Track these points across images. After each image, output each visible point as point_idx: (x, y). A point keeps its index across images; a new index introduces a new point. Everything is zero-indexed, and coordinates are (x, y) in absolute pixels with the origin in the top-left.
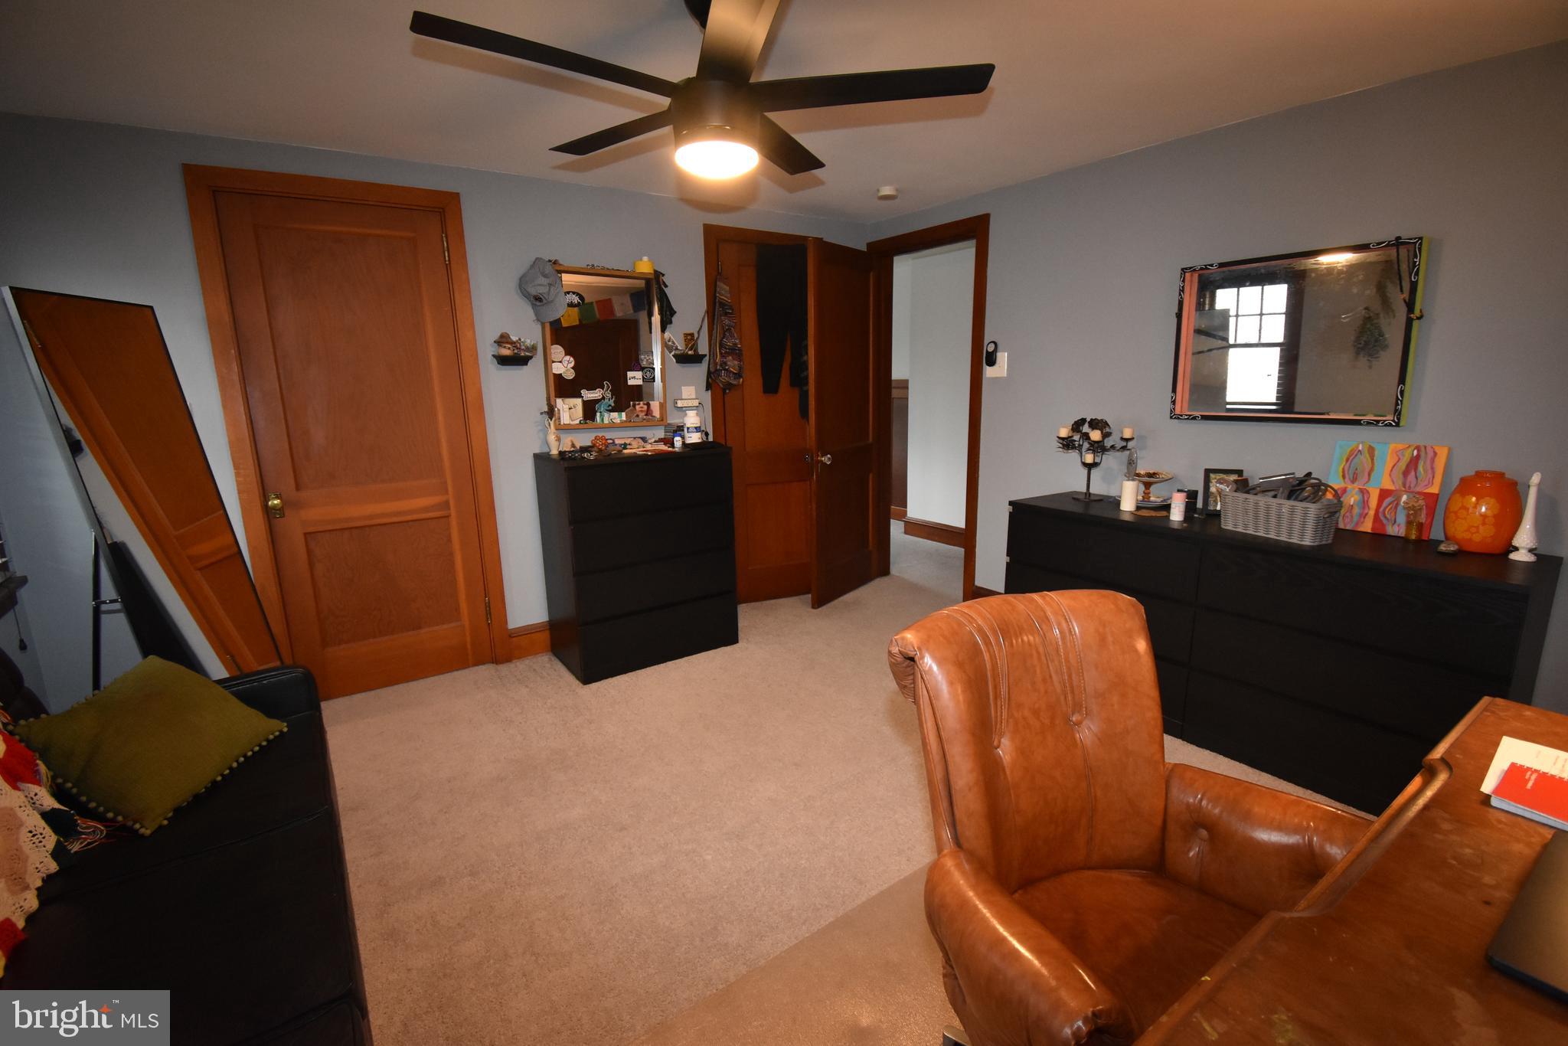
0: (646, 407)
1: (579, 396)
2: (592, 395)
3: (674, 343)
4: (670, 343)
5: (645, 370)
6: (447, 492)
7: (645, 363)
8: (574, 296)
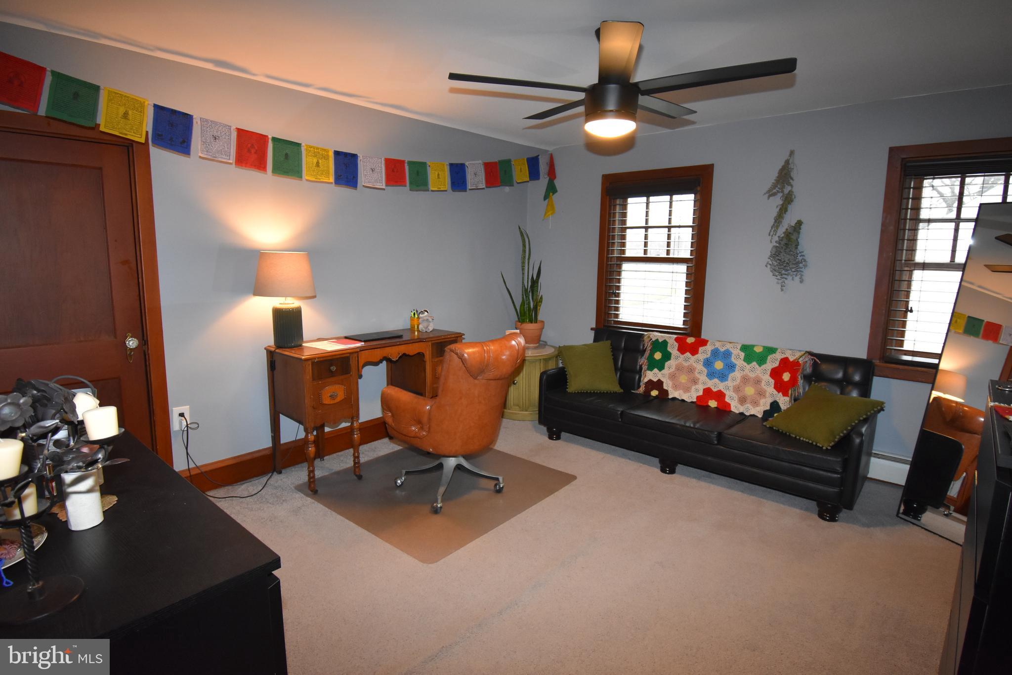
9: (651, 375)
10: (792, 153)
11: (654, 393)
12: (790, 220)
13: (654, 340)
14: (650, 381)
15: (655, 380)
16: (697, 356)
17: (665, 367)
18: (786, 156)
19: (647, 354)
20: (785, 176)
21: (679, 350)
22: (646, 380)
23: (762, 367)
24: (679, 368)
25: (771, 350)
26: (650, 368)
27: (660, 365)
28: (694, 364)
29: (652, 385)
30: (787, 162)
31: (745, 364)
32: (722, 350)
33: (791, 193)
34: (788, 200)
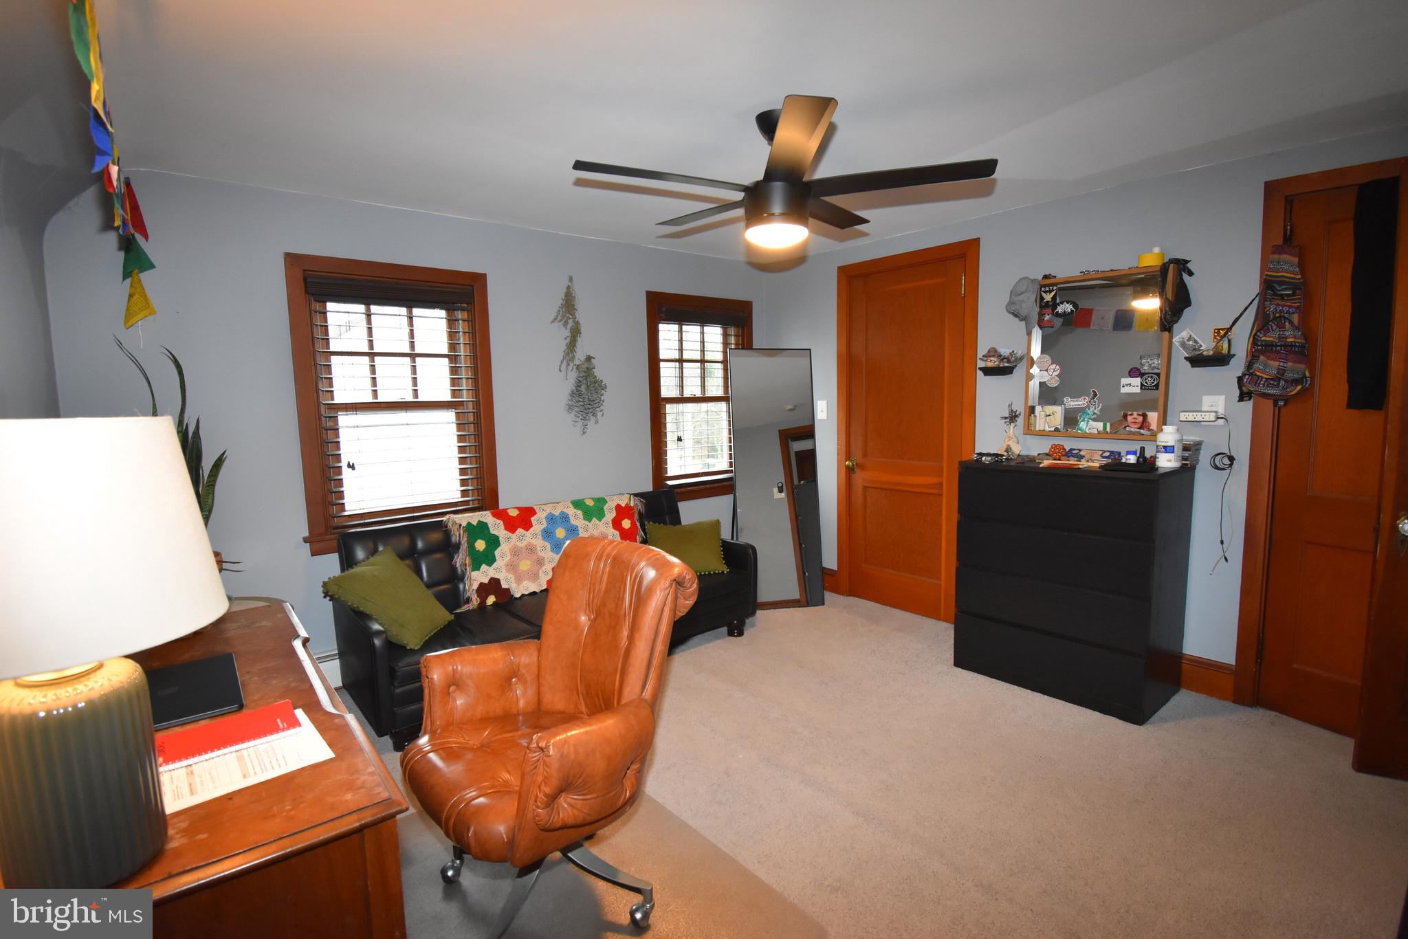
0: (1141, 419)
1: (1061, 403)
2: (1075, 403)
3: (1195, 341)
4: (1191, 343)
5: (1146, 376)
6: (942, 476)
7: (1146, 368)
8: (1068, 305)
9: (480, 576)
10: (571, 279)
11: (491, 600)
12: (580, 355)
13: (464, 524)
14: (482, 585)
15: (486, 581)
16: (532, 529)
17: (497, 558)
18: (567, 283)
19: (464, 546)
20: (569, 305)
21: (506, 528)
22: (475, 586)
23: (602, 521)
24: (516, 552)
25: (601, 501)
26: (476, 568)
27: (488, 557)
28: (532, 541)
29: (484, 590)
30: (568, 287)
31: (587, 523)
32: (557, 513)
33: (577, 323)
34: (576, 332)
